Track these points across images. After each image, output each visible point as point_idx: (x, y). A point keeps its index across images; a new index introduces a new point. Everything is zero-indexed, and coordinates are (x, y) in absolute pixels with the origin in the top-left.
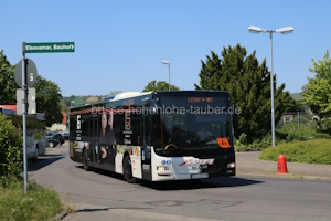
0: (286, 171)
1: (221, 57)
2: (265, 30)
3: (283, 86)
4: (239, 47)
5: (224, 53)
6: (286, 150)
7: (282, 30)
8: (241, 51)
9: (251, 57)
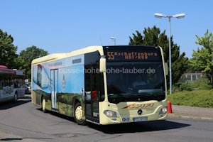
0: (171, 112)
1: (143, 35)
2: (165, 16)
3: (184, 54)
4: (155, 28)
5: (145, 32)
6: (177, 97)
7: (177, 16)
8: (156, 30)
9: (163, 35)
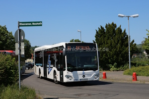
0: (137, 80)
1: (105, 28)
2: (126, 16)
3: (133, 41)
4: (113, 24)
6: (136, 70)
7: (134, 16)
9: (119, 28)
